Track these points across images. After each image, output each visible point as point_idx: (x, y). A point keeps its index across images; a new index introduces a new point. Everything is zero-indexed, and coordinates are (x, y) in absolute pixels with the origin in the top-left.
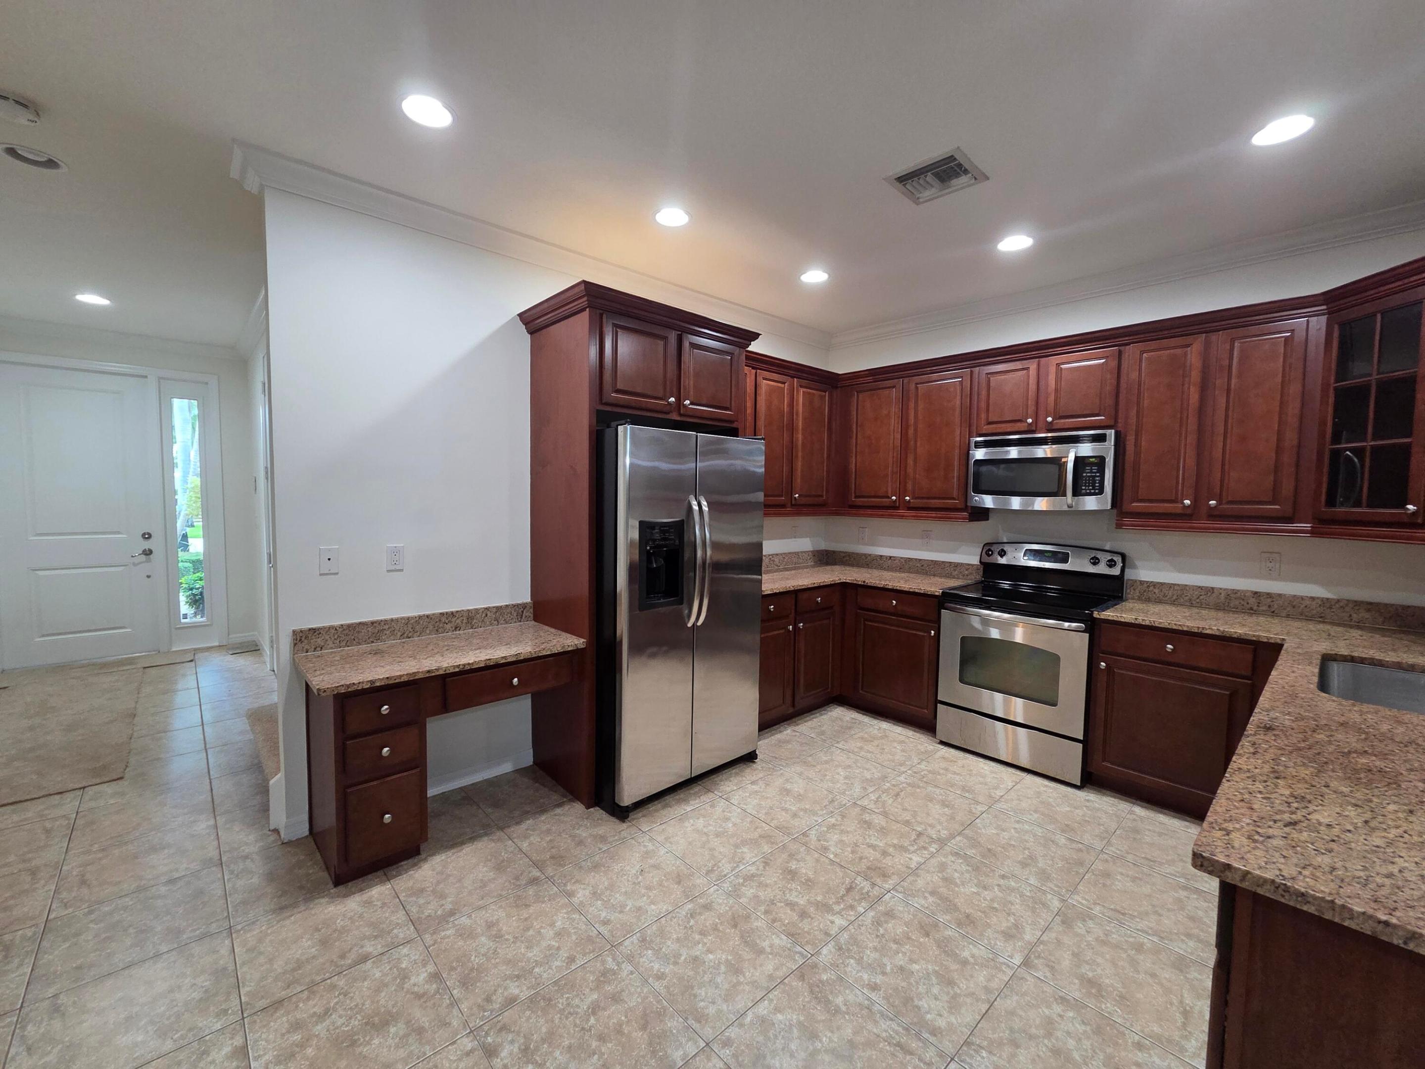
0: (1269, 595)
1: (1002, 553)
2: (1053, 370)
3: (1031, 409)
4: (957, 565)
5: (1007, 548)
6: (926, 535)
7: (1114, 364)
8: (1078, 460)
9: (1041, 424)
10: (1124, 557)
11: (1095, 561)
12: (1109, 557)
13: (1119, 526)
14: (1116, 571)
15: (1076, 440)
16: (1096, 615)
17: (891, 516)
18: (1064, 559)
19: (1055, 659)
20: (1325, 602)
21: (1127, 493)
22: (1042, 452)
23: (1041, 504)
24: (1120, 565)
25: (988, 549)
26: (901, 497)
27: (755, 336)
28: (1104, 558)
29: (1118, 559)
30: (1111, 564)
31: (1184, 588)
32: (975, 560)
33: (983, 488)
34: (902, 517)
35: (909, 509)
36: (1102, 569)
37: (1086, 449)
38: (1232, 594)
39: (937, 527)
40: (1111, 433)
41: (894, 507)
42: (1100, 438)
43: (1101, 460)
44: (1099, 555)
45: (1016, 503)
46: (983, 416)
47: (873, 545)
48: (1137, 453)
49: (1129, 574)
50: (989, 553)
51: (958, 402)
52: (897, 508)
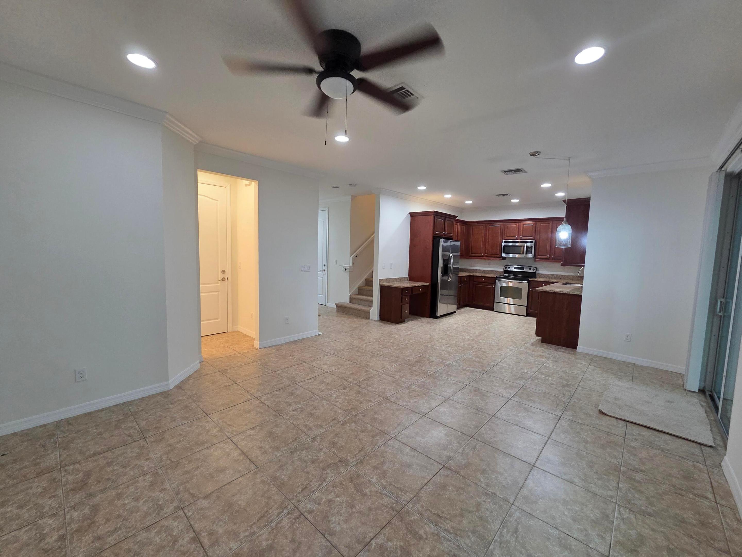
0: (564, 275)
1: (509, 268)
2: (522, 226)
3: (517, 234)
4: (497, 271)
5: (510, 266)
6: (489, 264)
7: (535, 226)
8: (527, 246)
9: (519, 238)
10: (536, 268)
11: (530, 269)
12: (533, 268)
13: (535, 261)
14: (534, 271)
15: (527, 242)
16: (530, 279)
17: (482, 259)
18: (523, 269)
19: (521, 290)
20: (573, 276)
21: (537, 254)
22: (517, 244)
23: (517, 256)
24: (535, 270)
25: (506, 267)
26: (484, 254)
27: (457, 217)
28: (532, 268)
29: (535, 269)
30: (534, 270)
31: (548, 275)
32: (502, 270)
33: (505, 252)
34: (484, 259)
35: (486, 257)
36: (531, 271)
37: (529, 244)
38: (557, 275)
39: (492, 262)
40: (534, 241)
41: (482, 256)
42: (532, 242)
43: (532, 246)
44: (531, 268)
45: (511, 256)
46: (506, 235)
47: (475, 266)
48: (539, 246)
49: (537, 272)
50: (506, 268)
51: (499, 231)
52: (483, 257)
